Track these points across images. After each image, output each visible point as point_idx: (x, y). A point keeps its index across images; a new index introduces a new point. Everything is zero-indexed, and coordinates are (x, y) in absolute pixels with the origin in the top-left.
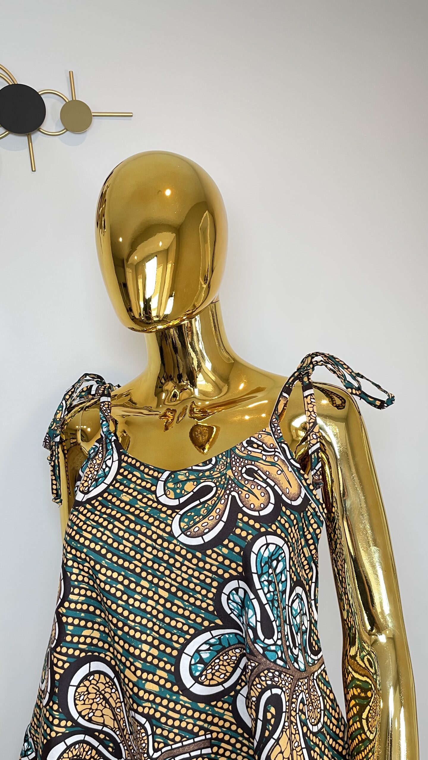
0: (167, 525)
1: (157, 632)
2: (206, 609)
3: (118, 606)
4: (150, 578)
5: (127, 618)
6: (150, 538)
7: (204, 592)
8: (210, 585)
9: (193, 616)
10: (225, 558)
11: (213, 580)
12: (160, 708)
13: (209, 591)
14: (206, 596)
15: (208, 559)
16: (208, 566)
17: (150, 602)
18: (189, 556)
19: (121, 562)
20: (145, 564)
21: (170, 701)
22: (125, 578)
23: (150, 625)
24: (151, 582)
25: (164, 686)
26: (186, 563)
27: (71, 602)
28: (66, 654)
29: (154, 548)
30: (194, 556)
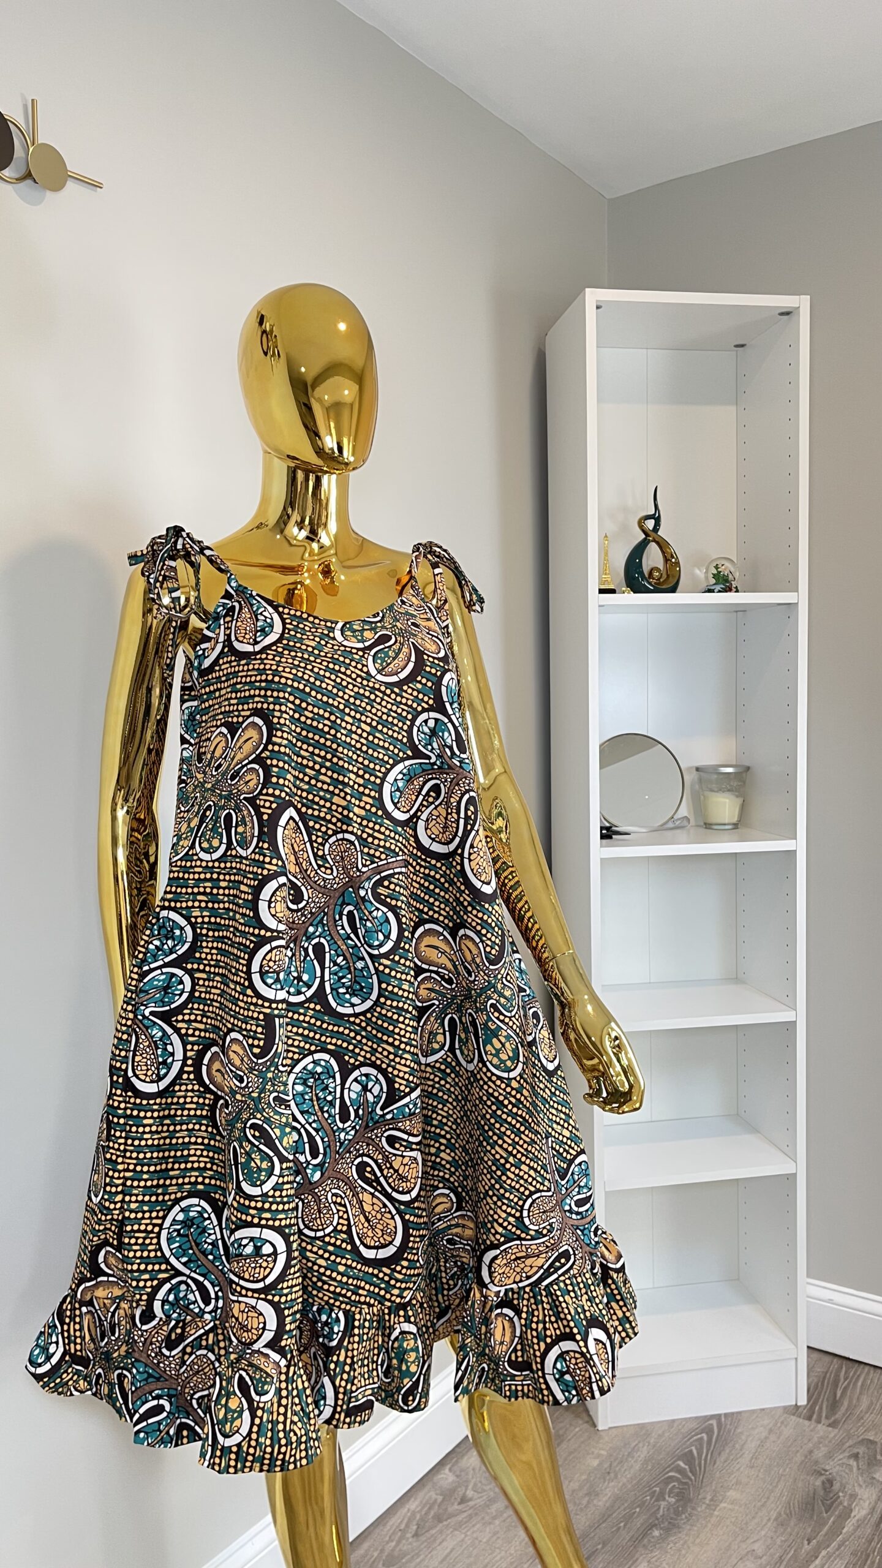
0: (363, 665)
1: (362, 763)
2: (401, 741)
3: (326, 739)
4: (353, 713)
5: (336, 750)
6: (350, 676)
7: (400, 724)
8: (406, 718)
9: (391, 748)
10: (419, 692)
11: (408, 713)
12: (367, 830)
13: (404, 724)
14: (401, 728)
15: (404, 694)
16: (404, 701)
17: (354, 736)
18: (388, 692)
19: (325, 699)
20: (348, 701)
21: (375, 823)
22: (331, 713)
23: (355, 757)
24: (354, 718)
25: (369, 810)
26: (386, 698)
27: (274, 744)
28: (273, 795)
29: (354, 686)
30: (393, 692)
